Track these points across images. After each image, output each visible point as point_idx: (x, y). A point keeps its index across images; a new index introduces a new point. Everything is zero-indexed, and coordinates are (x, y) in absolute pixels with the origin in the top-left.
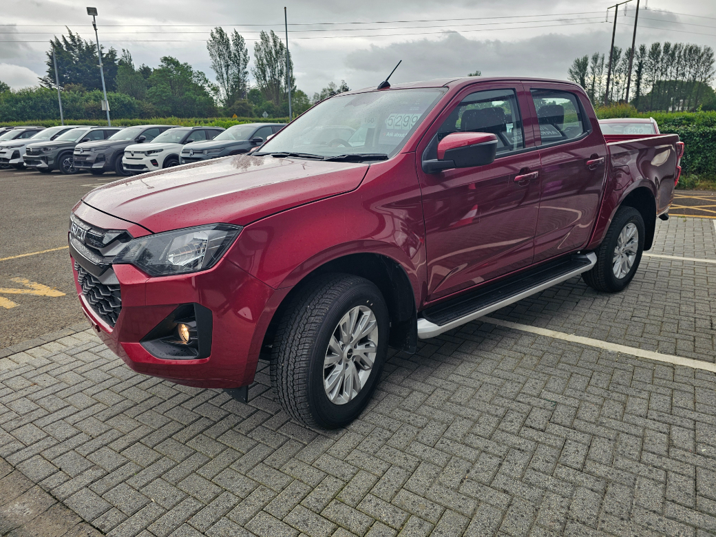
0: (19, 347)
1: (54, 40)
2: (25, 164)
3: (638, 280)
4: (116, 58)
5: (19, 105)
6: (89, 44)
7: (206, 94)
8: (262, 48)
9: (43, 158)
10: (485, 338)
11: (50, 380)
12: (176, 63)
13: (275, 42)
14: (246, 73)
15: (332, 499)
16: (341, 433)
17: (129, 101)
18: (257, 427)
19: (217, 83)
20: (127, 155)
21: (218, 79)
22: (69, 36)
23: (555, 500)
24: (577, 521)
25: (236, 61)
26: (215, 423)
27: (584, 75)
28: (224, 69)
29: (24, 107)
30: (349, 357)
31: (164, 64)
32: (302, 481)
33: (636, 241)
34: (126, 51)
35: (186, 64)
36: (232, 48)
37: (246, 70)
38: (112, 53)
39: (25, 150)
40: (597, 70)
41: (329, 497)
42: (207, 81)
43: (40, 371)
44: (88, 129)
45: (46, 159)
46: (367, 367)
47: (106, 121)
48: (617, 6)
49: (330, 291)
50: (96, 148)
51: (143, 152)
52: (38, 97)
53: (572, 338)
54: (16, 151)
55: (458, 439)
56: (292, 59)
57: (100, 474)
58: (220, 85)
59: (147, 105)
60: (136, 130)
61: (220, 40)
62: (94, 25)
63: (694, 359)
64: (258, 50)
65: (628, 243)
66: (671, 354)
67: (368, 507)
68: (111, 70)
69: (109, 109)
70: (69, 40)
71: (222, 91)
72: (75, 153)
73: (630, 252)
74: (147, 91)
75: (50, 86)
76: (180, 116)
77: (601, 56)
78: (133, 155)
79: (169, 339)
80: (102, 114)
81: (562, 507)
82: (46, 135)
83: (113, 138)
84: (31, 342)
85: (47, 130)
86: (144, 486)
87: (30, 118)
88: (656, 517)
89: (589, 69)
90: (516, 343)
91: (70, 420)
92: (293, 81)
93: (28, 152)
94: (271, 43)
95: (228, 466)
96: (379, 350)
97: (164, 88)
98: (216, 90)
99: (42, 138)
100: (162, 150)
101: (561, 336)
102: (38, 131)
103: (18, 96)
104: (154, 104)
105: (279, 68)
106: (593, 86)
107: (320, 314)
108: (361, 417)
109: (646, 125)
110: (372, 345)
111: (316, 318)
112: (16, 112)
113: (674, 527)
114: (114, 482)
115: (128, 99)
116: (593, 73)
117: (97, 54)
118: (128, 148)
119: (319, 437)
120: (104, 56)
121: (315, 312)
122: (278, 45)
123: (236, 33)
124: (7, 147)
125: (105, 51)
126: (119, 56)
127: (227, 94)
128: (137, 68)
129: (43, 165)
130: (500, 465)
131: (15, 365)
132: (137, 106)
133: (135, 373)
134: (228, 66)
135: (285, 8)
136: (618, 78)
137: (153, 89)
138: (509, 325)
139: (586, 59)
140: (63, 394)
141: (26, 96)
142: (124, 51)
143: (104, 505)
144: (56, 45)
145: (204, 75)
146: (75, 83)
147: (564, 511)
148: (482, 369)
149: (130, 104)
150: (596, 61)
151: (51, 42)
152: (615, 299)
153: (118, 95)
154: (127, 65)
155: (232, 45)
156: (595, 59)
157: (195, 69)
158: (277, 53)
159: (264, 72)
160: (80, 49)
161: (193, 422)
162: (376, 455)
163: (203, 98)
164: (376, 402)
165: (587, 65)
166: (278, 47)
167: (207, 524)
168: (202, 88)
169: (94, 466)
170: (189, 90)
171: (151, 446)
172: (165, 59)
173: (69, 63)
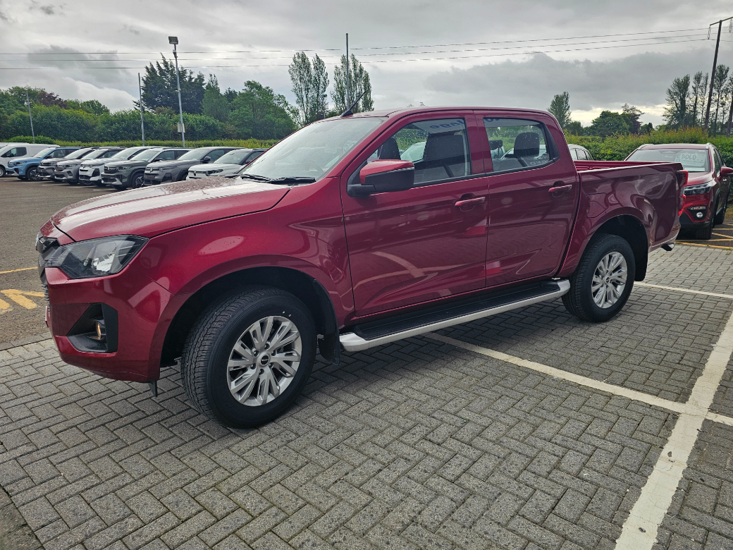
0: (20, 342)
1: (149, 67)
2: (103, 182)
3: (633, 311)
4: (204, 82)
5: (114, 127)
6: (180, 70)
7: (286, 116)
8: (342, 72)
9: (118, 176)
10: (437, 358)
11: (31, 370)
12: (259, 87)
13: (355, 66)
14: (325, 96)
15: (212, 487)
16: (250, 433)
17: (213, 123)
18: (182, 422)
19: (297, 106)
20: (190, 174)
21: (298, 102)
22: (162, 61)
23: (412, 504)
24: (421, 524)
25: (316, 84)
26: (148, 416)
27: (684, 96)
28: (304, 92)
29: (118, 129)
30: (263, 363)
31: (246, 88)
32: (194, 470)
33: (624, 270)
34: (213, 76)
35: (268, 88)
36: (313, 72)
37: (325, 93)
38: (201, 78)
39: (104, 168)
40: (699, 90)
41: (211, 484)
42: (287, 104)
43: (26, 363)
44: (161, 149)
45: (121, 177)
46: (288, 375)
47: (180, 142)
48: (721, 22)
49: (238, 300)
50: (164, 168)
51: (204, 172)
52: (130, 120)
53: (526, 364)
54: (96, 169)
55: (355, 446)
56: (370, 82)
57: (30, 450)
58: (299, 108)
59: (230, 127)
60: (204, 150)
61: (302, 63)
62: (175, 53)
63: (638, 390)
64: (338, 74)
65: (614, 271)
66: (618, 385)
67: (239, 497)
68: (198, 94)
69: (184, 131)
70: (162, 66)
71: (301, 113)
72: (146, 172)
73: (619, 282)
74: (231, 113)
75: (143, 109)
76: (258, 138)
77: (704, 75)
78: (195, 175)
79: (89, 335)
80: (177, 136)
81: (414, 511)
82: (125, 155)
83: (183, 159)
84: (32, 338)
85: (127, 149)
86: (60, 463)
87: (122, 139)
88: (496, 527)
89: (690, 89)
90: (464, 365)
91: (30, 405)
92: (371, 104)
93: (106, 170)
94: (351, 67)
95: (138, 453)
96: (303, 360)
97: (246, 111)
98: (296, 112)
99: (121, 158)
100: (222, 170)
101: (515, 361)
102: (119, 151)
103: (113, 118)
104: (236, 126)
105: (358, 91)
106: (695, 108)
107: (223, 320)
108: (277, 421)
109: (700, 151)
110: (295, 354)
111: (219, 323)
112: (111, 133)
113: (507, 539)
114: (38, 457)
115: (212, 121)
116: (696, 93)
117: (187, 79)
118: (192, 168)
119: (231, 435)
120: (193, 81)
121: (219, 318)
122: (358, 68)
123: (318, 58)
124: (89, 166)
125: (195, 76)
126: (206, 81)
127: (306, 117)
128: (223, 92)
129: (118, 182)
130: (380, 470)
131: (10, 357)
132: (220, 128)
133: (65, 364)
134: (307, 89)
135: (347, 34)
136: (724, 99)
137: (236, 112)
138: (469, 347)
139: (687, 79)
140: (34, 384)
141: (121, 118)
142: (211, 75)
143: (22, 474)
144: (151, 71)
145: (284, 98)
146: (165, 106)
147: (412, 515)
148: (416, 386)
149: (214, 125)
150: (699, 82)
151: (147, 68)
152: (595, 329)
153: (203, 117)
154: (213, 89)
155: (313, 70)
156: (698, 78)
157: (276, 93)
158: (356, 76)
159: (342, 95)
160: (172, 74)
161: (129, 414)
162: (272, 454)
163: (283, 121)
164: (298, 409)
165: (688, 85)
166: (358, 71)
167: (96, 497)
168: (283, 111)
169: (30, 443)
170: (269, 113)
171: (83, 431)
172: (249, 84)
173: (160, 87)
